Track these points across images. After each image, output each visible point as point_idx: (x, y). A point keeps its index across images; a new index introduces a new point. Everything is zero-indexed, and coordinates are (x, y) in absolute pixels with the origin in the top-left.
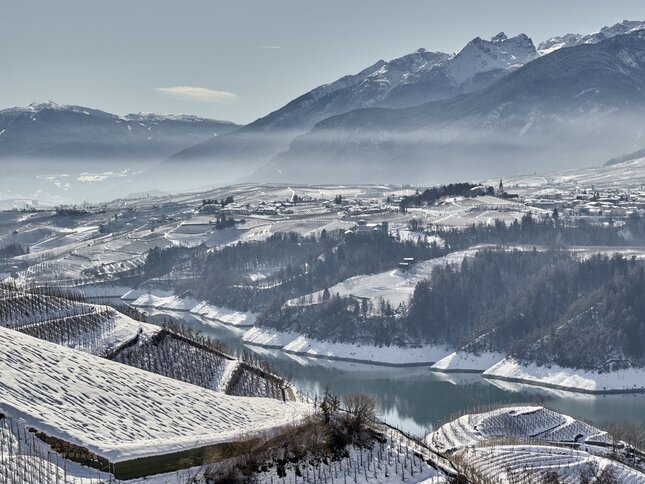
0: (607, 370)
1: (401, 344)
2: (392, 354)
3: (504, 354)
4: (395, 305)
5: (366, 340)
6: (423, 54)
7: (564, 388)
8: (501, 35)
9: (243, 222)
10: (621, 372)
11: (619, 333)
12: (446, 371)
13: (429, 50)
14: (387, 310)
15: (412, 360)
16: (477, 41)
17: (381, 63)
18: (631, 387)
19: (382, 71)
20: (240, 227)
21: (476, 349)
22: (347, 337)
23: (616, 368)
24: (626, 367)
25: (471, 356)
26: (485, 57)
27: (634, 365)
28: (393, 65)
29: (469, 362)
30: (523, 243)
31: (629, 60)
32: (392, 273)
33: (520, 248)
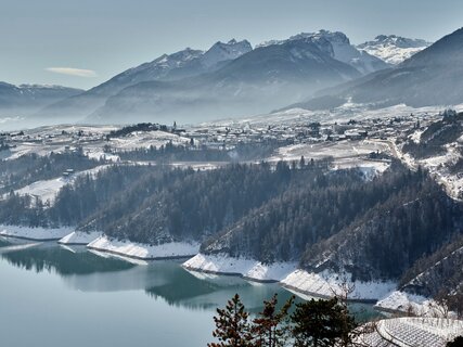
0: (156, 244)
1: (45, 226)
2: (39, 233)
3: (101, 233)
4: (44, 201)
5: (25, 224)
6: (189, 51)
7: (128, 256)
8: (233, 40)
9: (15, 147)
10: (166, 245)
11: (166, 219)
12: (66, 244)
13: (192, 48)
14: (39, 204)
15: (50, 237)
16: (219, 43)
17: (165, 55)
18: (171, 255)
19: (165, 60)
20: (13, 150)
21: (88, 230)
22: (14, 222)
23: (162, 243)
24: (170, 242)
25: (85, 234)
26: (223, 52)
27: (175, 240)
28: (172, 57)
29: (81, 238)
30: (142, 160)
31: (297, 54)
32: (58, 180)
33: (140, 163)
